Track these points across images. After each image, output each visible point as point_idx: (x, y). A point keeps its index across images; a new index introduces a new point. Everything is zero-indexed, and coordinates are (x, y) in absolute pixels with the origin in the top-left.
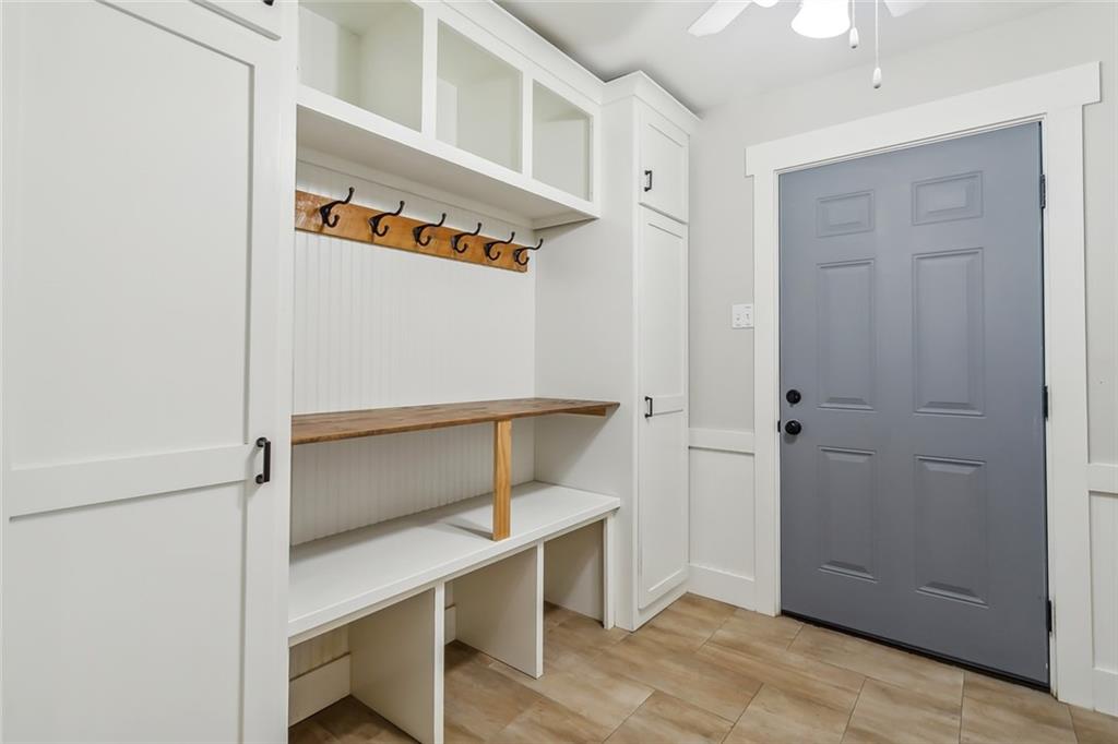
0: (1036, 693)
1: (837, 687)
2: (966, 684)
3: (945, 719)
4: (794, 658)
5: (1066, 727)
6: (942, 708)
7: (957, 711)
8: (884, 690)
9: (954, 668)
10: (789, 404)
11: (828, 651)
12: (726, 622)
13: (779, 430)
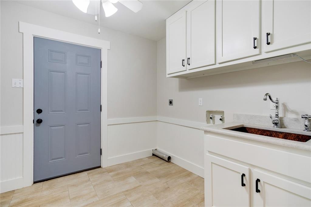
0: (99, 169)
1: (62, 192)
2: (88, 174)
3: (88, 183)
4: (45, 193)
5: (105, 172)
6: (86, 182)
7: (89, 180)
8: (73, 185)
9: (84, 172)
10: (37, 114)
11: (55, 185)
12: (12, 197)
13: (34, 123)
